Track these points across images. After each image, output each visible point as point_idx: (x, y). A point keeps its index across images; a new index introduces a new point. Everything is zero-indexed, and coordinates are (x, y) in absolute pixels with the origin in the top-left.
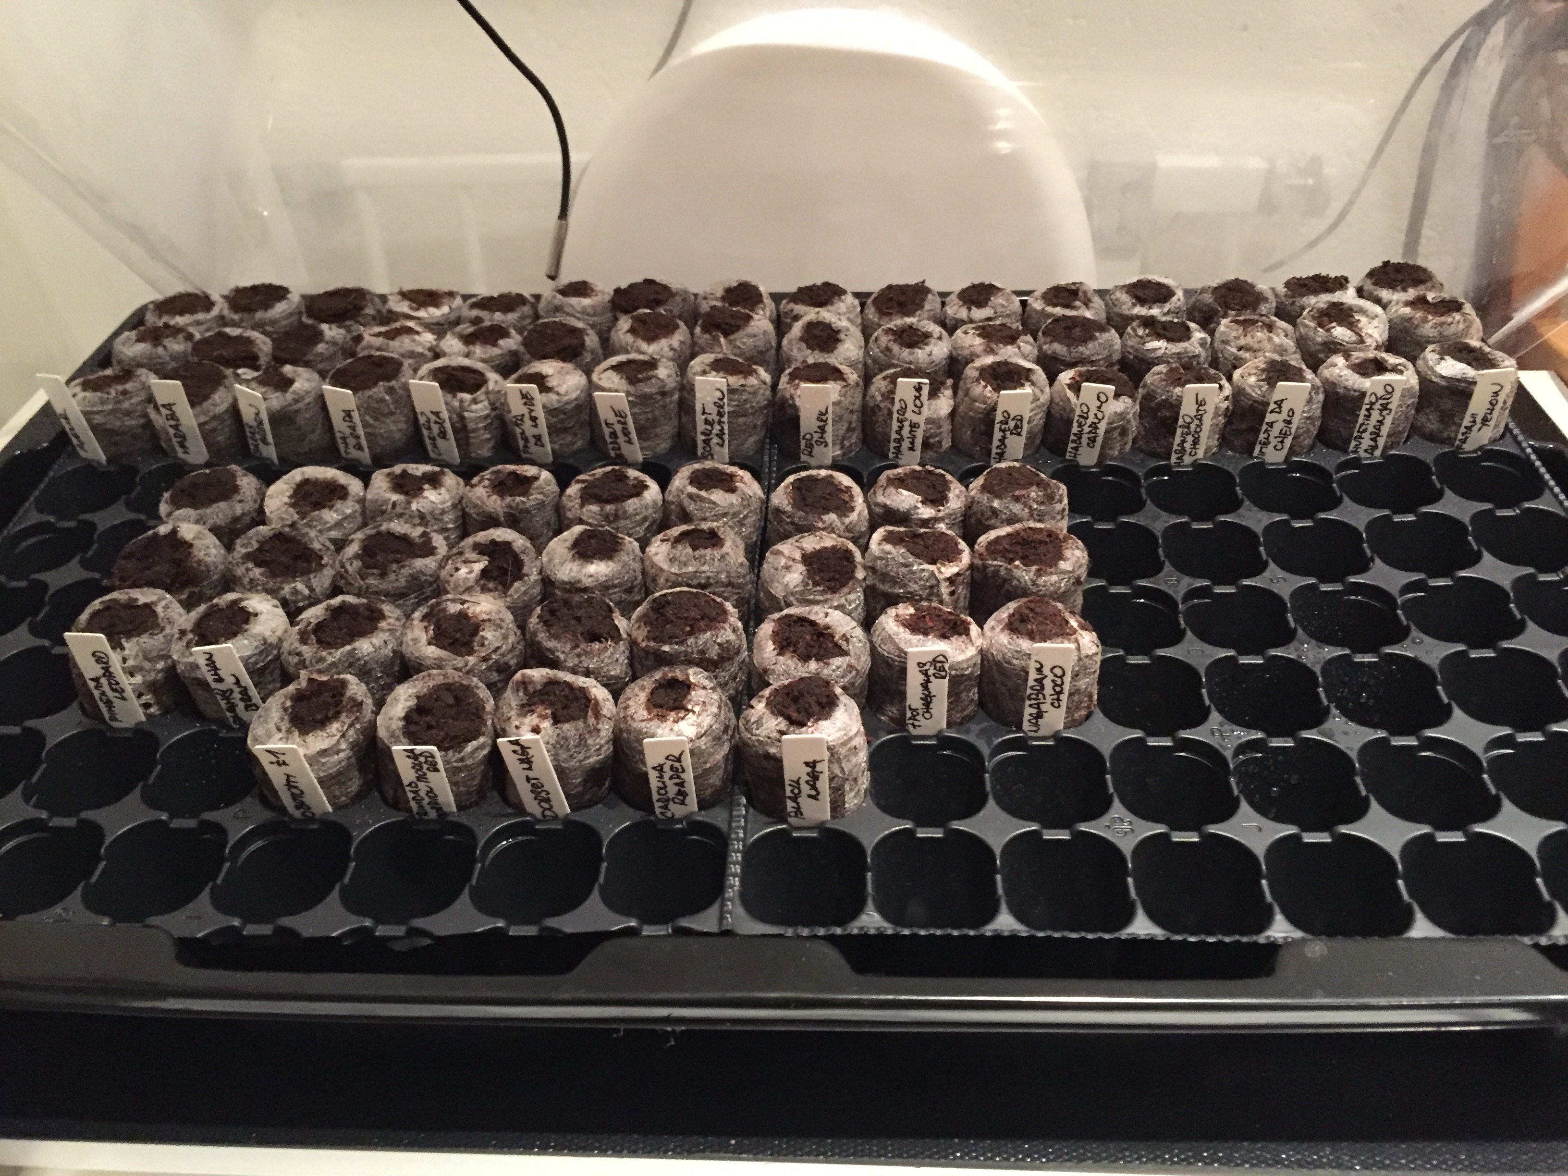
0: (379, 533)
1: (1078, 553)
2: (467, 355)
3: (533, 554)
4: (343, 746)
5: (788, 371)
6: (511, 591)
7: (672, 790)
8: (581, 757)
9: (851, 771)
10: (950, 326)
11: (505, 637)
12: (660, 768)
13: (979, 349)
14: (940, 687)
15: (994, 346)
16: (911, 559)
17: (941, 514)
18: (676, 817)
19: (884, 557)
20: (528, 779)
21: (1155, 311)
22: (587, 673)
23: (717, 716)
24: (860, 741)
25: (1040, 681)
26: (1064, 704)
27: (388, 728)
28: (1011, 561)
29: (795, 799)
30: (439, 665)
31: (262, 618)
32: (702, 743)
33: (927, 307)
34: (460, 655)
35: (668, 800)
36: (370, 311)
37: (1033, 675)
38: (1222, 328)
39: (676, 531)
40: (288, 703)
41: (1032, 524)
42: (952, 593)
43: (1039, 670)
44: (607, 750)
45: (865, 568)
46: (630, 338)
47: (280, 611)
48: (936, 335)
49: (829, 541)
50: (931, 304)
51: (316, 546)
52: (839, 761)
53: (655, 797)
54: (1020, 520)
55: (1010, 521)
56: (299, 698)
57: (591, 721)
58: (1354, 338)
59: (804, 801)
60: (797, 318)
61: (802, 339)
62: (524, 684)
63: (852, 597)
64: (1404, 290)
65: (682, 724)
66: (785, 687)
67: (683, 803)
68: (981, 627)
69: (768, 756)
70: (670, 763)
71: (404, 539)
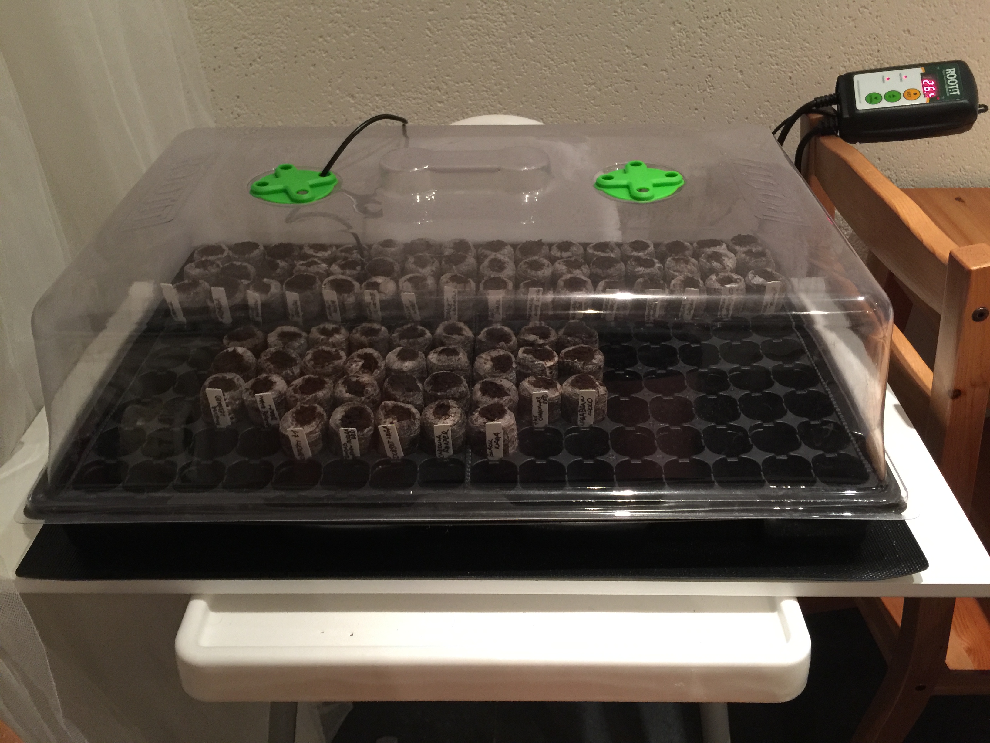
0: (319, 350)
1: (600, 356)
2: (343, 274)
3: (381, 358)
4: (318, 430)
5: (483, 281)
6: (374, 373)
7: (444, 446)
8: (408, 434)
9: (511, 439)
10: (553, 260)
11: (375, 390)
12: (439, 437)
13: (565, 271)
14: (545, 407)
15: (571, 270)
16: (534, 359)
17: (546, 342)
18: (445, 457)
19: (524, 359)
20: (389, 442)
21: (641, 254)
22: (408, 403)
23: (460, 417)
24: (514, 427)
25: (583, 405)
26: (593, 414)
27: (335, 424)
28: (573, 360)
29: (490, 449)
30: (350, 400)
31: (277, 383)
32: (455, 427)
33: (543, 252)
34: (359, 396)
35: (442, 450)
36: (296, 253)
37: (580, 402)
38: (667, 262)
39: (440, 349)
40: (294, 415)
41: (582, 346)
42: (551, 373)
43: (583, 400)
44: (418, 432)
45: (516, 363)
46: (413, 266)
47: (283, 381)
48: (546, 265)
49: (502, 353)
50: (545, 250)
51: (294, 356)
52: (507, 434)
53: (437, 449)
54: (578, 344)
55: (574, 345)
56: (297, 413)
57: (413, 420)
58: (721, 267)
59: (493, 449)
60: (486, 256)
61: (488, 267)
62: (385, 407)
63: (511, 374)
64: (745, 246)
65: (448, 420)
66: (486, 407)
67: (447, 451)
68: (562, 385)
69: (480, 432)
70: (443, 435)
71: (329, 352)
